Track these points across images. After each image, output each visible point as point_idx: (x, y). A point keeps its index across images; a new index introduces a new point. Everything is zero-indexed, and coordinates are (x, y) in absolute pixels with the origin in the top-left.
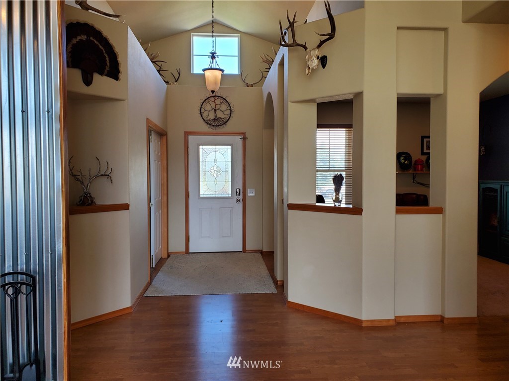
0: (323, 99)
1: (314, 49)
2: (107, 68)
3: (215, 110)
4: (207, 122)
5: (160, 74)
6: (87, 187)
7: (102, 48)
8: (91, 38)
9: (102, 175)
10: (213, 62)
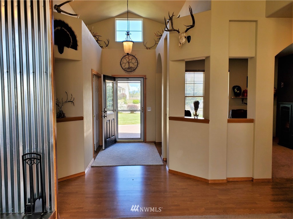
0: (189, 59)
1: (183, 33)
2: (71, 44)
3: (129, 63)
4: (124, 70)
5: (98, 43)
6: (61, 107)
7: (68, 33)
8: (63, 28)
9: (69, 101)
10: (128, 37)
